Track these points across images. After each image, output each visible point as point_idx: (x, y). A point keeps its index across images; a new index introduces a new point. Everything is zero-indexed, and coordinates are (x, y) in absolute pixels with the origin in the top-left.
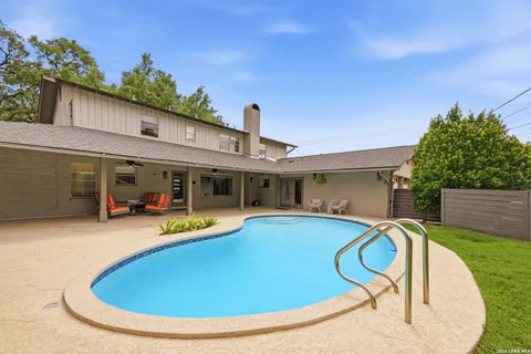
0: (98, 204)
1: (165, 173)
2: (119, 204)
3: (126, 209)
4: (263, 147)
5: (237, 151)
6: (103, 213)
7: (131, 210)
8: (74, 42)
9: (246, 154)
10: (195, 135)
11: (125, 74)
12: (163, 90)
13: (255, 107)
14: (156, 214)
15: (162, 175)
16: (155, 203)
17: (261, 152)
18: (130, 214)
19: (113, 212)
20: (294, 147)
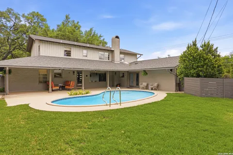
0: (48, 86)
1: (74, 72)
2: (56, 85)
3: (58, 88)
4: (122, 56)
5: (109, 59)
6: (50, 89)
7: (60, 88)
8: (38, 13)
9: (113, 60)
10: (87, 54)
11: (58, 26)
12: (74, 31)
13: (117, 37)
14: (69, 90)
15: (72, 73)
16: (69, 85)
17: (121, 59)
18: (59, 90)
19: (54, 88)
20: (141, 55)
